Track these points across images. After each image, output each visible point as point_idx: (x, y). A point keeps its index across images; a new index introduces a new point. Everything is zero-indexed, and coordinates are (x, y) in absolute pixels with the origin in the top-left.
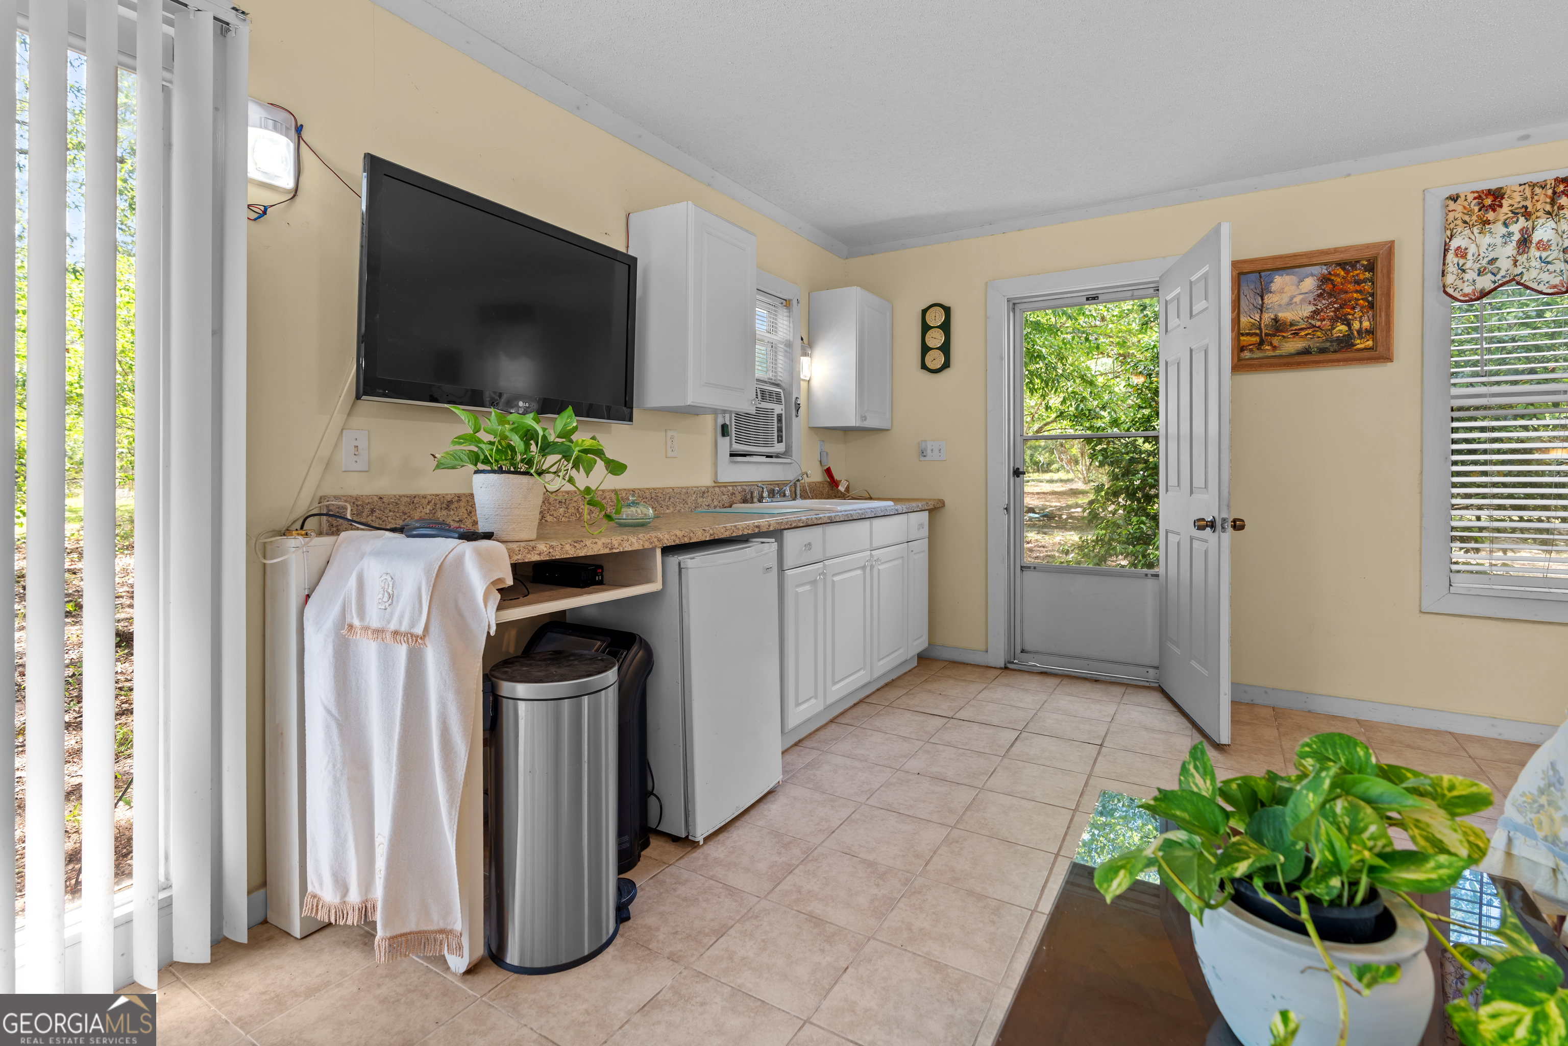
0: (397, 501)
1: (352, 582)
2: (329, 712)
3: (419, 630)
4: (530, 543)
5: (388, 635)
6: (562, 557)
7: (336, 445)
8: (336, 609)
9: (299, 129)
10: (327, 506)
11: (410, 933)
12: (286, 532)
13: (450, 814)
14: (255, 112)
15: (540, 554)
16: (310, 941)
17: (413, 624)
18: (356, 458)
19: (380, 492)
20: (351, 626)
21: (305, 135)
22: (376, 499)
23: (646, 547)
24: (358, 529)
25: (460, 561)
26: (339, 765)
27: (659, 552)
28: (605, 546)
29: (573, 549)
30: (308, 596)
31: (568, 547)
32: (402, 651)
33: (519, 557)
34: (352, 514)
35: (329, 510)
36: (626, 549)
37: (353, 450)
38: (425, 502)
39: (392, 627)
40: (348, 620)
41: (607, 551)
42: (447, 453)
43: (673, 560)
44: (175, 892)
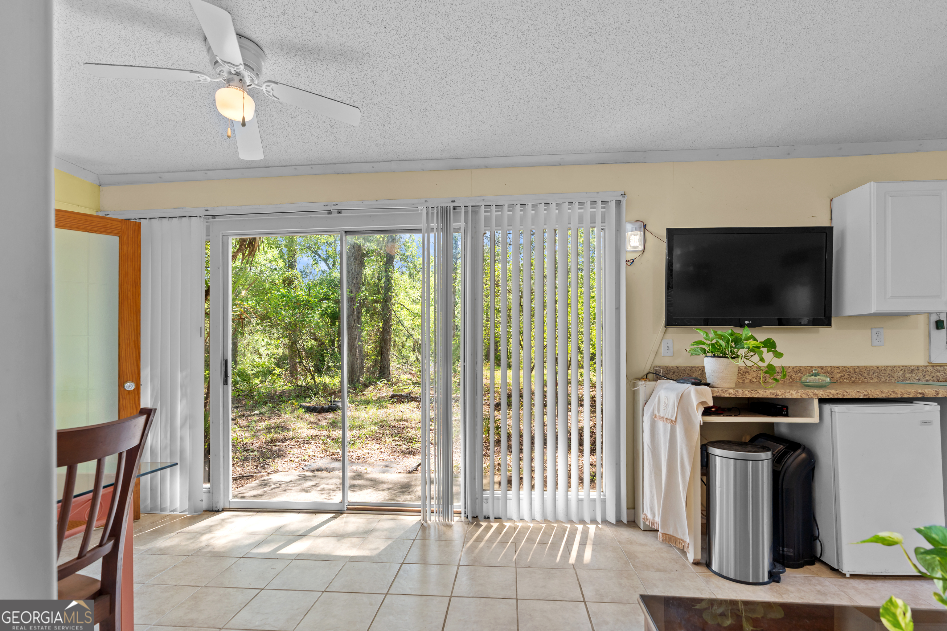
0: (685, 369)
1: (657, 399)
2: (648, 446)
3: (674, 419)
4: (725, 389)
5: (665, 419)
6: (743, 396)
7: (660, 346)
8: (652, 408)
9: (645, 226)
10: (656, 370)
11: (670, 535)
12: (640, 379)
13: (683, 493)
14: (629, 226)
15: (729, 394)
16: (646, 532)
17: (672, 416)
18: (667, 351)
19: (677, 365)
20: (656, 415)
21: (647, 228)
22: (675, 367)
23: (803, 397)
24: (663, 379)
25: (689, 393)
26: (651, 467)
27: (816, 402)
28: (771, 394)
29: (750, 394)
30: (646, 403)
31: (747, 392)
32: (669, 425)
33: (718, 394)
34: (662, 374)
35: (656, 372)
36: (788, 397)
37: (666, 348)
38: (698, 369)
39: (666, 417)
40: (655, 413)
41: (773, 396)
42: (691, 349)
43: (827, 408)
44: (607, 497)
